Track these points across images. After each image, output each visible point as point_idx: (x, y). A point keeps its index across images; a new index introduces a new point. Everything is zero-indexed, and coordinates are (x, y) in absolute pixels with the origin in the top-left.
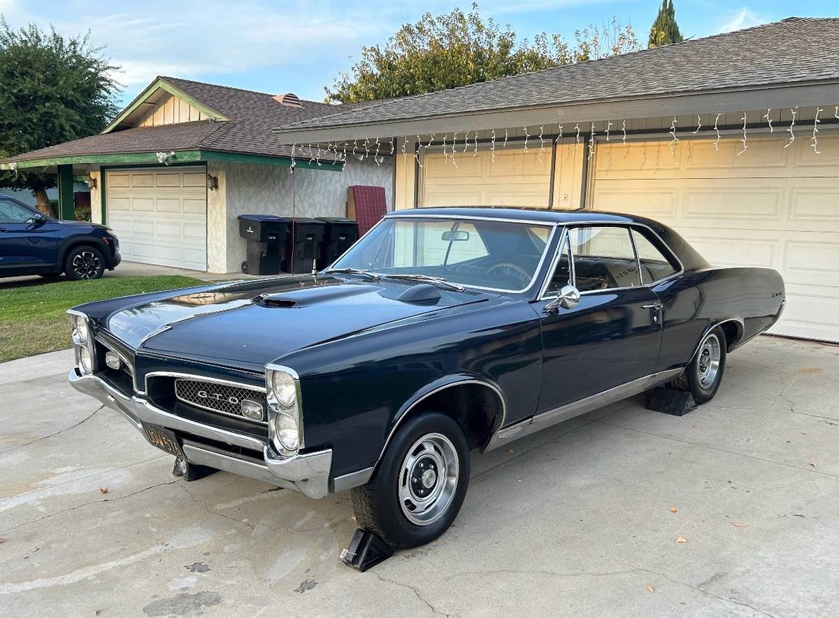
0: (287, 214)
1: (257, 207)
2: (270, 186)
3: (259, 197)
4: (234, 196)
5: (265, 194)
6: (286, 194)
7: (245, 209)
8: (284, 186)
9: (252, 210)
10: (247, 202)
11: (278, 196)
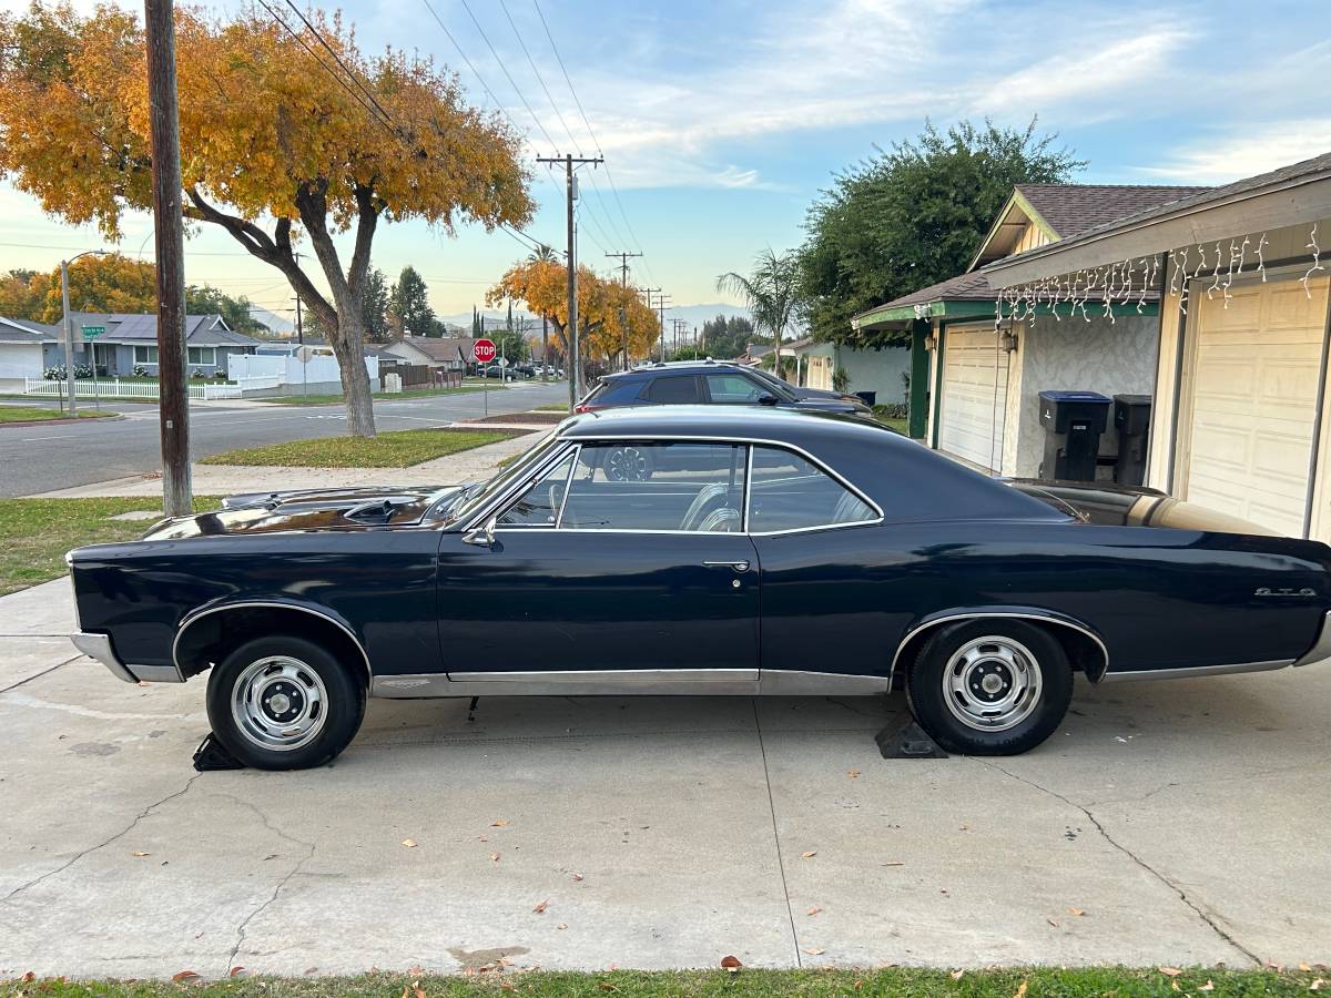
0: (1136, 388)
1: (1079, 378)
2: (1105, 344)
3: (1083, 363)
4: (1037, 363)
5: (1095, 357)
6: (1138, 357)
7: (1057, 382)
8: (1133, 343)
9: (1069, 384)
10: (1060, 371)
11: (1121, 360)
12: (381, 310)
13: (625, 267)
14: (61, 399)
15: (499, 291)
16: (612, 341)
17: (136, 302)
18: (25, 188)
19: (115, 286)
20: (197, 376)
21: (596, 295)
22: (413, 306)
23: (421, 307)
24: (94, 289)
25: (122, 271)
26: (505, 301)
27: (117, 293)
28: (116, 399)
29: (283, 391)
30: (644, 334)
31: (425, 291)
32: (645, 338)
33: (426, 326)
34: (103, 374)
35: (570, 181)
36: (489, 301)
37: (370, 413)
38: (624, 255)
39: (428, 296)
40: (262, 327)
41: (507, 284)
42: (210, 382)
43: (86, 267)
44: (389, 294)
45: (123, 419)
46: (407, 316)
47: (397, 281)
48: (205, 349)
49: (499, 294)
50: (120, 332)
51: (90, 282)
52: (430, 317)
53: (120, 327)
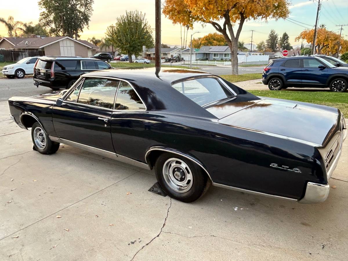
12: (276, 44)
13: (342, 29)
14: (189, 64)
15: (299, 37)
16: (334, 50)
17: (218, 43)
18: (170, 19)
19: (214, 40)
20: (225, 60)
21: (327, 37)
22: (285, 42)
23: (287, 42)
24: (210, 41)
25: (216, 37)
26: (301, 40)
27: (215, 42)
28: (206, 65)
29: (243, 64)
30: (345, 48)
31: (289, 38)
32: (345, 49)
33: (288, 48)
34: (207, 59)
35: (319, 5)
36: (296, 40)
37: (237, 69)
38: (342, 25)
39: (289, 40)
40: (246, 48)
41: (301, 35)
42: (228, 61)
43: (209, 36)
44: (279, 39)
45: (202, 69)
46: (283, 45)
47: (282, 36)
48: (227, 54)
49: (299, 38)
50: (211, 50)
51: (210, 39)
52: (289, 45)
53: (211, 49)
